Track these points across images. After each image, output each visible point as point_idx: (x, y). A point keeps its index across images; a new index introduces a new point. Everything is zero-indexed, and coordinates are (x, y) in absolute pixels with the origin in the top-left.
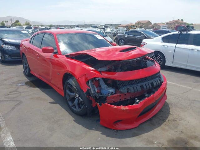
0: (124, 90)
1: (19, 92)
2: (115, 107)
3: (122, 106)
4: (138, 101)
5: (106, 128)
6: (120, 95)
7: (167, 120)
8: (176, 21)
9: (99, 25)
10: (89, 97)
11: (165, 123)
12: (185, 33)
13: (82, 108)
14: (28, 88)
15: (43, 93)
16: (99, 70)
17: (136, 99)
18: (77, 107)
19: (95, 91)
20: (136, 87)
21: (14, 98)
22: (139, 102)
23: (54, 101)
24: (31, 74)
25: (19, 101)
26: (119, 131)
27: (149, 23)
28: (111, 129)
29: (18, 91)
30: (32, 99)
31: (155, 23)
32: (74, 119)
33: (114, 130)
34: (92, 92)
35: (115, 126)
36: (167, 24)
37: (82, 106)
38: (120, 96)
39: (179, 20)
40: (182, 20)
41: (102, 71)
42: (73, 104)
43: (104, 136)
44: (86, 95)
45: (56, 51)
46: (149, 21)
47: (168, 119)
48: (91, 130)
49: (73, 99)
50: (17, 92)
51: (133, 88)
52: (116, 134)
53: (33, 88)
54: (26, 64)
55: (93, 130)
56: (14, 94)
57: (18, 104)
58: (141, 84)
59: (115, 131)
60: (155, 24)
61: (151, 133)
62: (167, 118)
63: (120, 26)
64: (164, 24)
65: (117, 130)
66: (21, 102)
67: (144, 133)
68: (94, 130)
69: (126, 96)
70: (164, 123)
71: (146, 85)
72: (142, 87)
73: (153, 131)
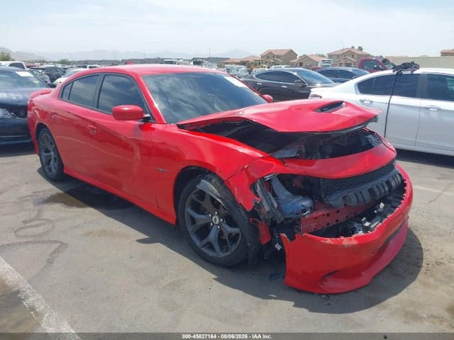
0: (336, 200)
1: (47, 220)
2: (329, 241)
3: (342, 238)
4: (367, 224)
5: (299, 291)
6: (328, 212)
7: (424, 264)
8: (350, 51)
9: (181, 61)
10: (254, 221)
11: (423, 270)
12: (409, 72)
13: (233, 248)
14: (68, 209)
15: (111, 219)
16: (277, 155)
17: (363, 220)
18: (217, 247)
19: (272, 205)
20: (360, 192)
21: (39, 235)
22: (370, 226)
23: (147, 237)
24: (67, 175)
25: (56, 242)
26: (332, 297)
27: (291, 54)
28: (312, 293)
29: (42, 218)
30: (87, 234)
31: (304, 55)
32: (216, 277)
33: (320, 294)
34: (267, 208)
35: (322, 286)
36: (330, 56)
37: (231, 245)
38: (328, 215)
39: (353, 47)
40: (360, 49)
41: (286, 158)
42: (204, 242)
43: (304, 311)
44: (246, 218)
45: (148, 115)
46: (291, 51)
47: (424, 261)
48: (266, 298)
49: (204, 230)
50: (40, 220)
51: (355, 194)
52: (329, 304)
53: (80, 209)
54: (47, 151)
55: (271, 298)
56: (36, 226)
57: (57, 251)
58: (369, 185)
59: (323, 296)
60: (305, 57)
61: (404, 295)
62: (422, 259)
63: (229, 61)
64: (323, 56)
65: (328, 295)
66: (63, 245)
67: (390, 297)
68: (275, 298)
69: (340, 213)
70: (421, 271)
71: (377, 186)
72: (371, 191)
73: (405, 290)
